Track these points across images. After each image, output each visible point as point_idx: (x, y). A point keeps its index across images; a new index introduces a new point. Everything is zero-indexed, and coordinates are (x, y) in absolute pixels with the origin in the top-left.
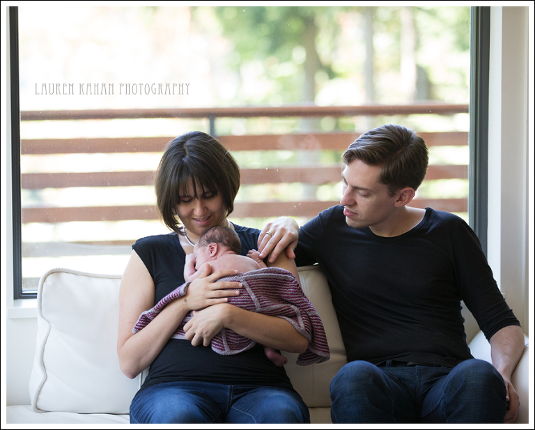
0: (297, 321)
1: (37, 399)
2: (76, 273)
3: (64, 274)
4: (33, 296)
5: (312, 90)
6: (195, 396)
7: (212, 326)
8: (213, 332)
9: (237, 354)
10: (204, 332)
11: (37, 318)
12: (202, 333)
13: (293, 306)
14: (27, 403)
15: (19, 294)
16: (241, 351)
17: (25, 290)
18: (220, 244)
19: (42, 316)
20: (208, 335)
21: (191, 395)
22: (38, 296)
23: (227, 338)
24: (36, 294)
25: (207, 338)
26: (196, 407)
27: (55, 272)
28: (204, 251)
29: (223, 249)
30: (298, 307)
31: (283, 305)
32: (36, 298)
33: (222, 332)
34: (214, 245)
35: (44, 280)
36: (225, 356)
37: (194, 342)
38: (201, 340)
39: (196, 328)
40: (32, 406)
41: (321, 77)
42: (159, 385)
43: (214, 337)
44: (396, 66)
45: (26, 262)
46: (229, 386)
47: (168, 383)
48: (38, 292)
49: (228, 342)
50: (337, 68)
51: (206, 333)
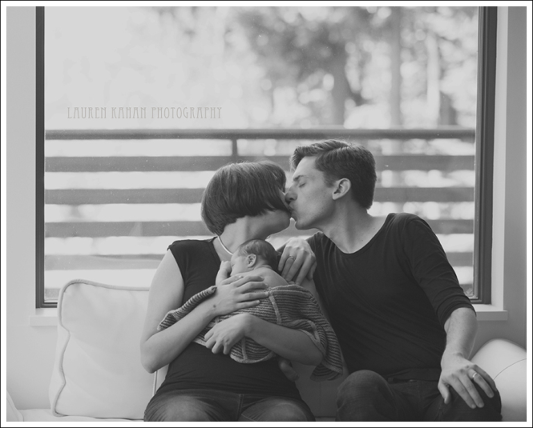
0: (313, 334)
1: (56, 403)
2: (95, 285)
3: (83, 286)
4: (53, 305)
5: (341, 115)
6: (205, 403)
7: (233, 334)
8: (234, 340)
9: (254, 363)
10: (225, 340)
11: (57, 326)
12: (223, 341)
13: (310, 322)
14: (47, 407)
15: (41, 303)
16: (258, 361)
17: (47, 299)
18: (259, 256)
19: (62, 326)
20: (229, 343)
21: (201, 402)
22: (58, 305)
23: (246, 348)
24: (56, 303)
25: (228, 346)
26: (205, 414)
27: (75, 283)
28: (243, 260)
29: (261, 262)
30: (315, 322)
31: (301, 320)
32: (56, 307)
33: (242, 340)
34: (254, 257)
35: (64, 291)
36: (242, 364)
37: (214, 350)
38: (221, 348)
39: (217, 336)
40: (51, 410)
41: (350, 104)
42: (173, 392)
43: (235, 346)
44: (423, 93)
45: (48, 274)
46: (240, 395)
47: (182, 391)
48: (58, 302)
49: (246, 351)
50: (366, 94)
51: (227, 341)
